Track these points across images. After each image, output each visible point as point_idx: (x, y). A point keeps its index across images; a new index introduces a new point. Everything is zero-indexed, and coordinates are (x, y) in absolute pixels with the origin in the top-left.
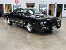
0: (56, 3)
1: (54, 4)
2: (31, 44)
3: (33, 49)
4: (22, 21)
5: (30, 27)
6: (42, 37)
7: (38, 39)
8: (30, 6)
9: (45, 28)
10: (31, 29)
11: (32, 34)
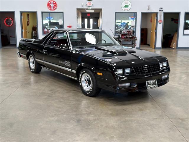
0: (161, 10)
1: (157, 13)
2: (90, 127)
3: (95, 140)
4: (67, 63)
5: (89, 82)
6: (119, 108)
7: (110, 112)
8: (88, 15)
9: (128, 84)
10: (90, 87)
11: (93, 99)
